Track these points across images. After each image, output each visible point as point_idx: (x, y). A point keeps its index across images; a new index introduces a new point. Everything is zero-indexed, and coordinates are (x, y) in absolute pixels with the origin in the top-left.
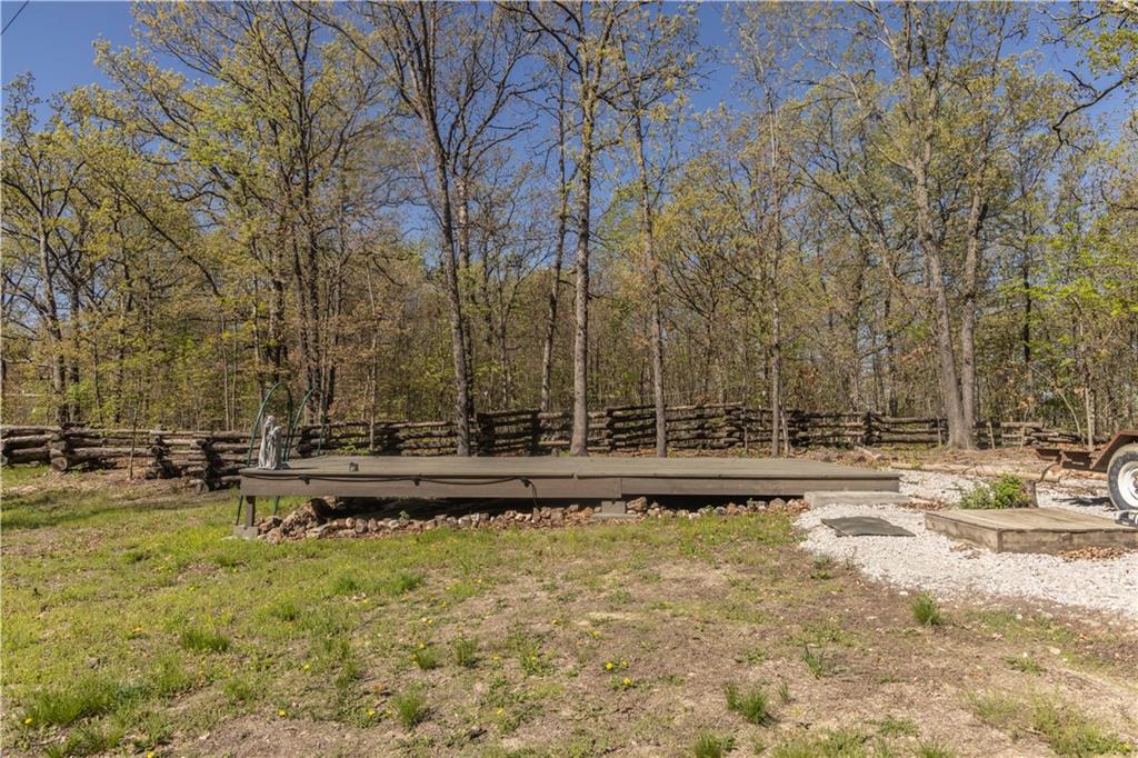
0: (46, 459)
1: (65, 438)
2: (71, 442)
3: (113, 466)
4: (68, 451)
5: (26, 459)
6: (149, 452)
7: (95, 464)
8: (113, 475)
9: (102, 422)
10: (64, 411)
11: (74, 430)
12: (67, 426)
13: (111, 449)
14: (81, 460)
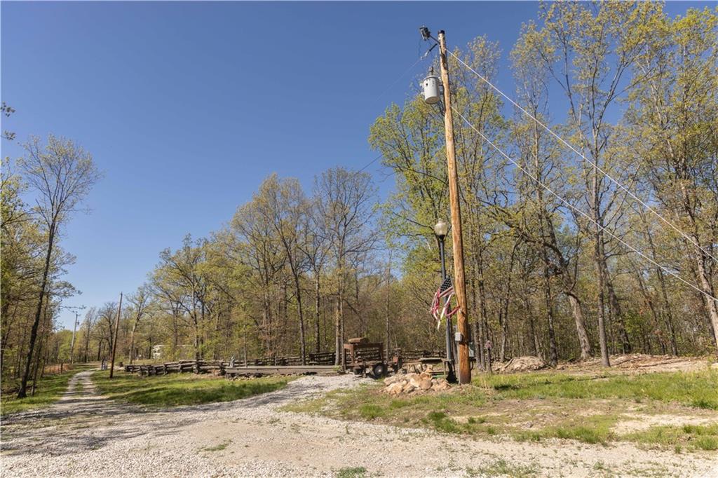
0: (192, 371)
1: (197, 363)
2: (199, 364)
3: (210, 372)
4: (198, 368)
5: (187, 371)
6: (218, 367)
7: (205, 371)
8: (210, 375)
9: (208, 358)
10: (197, 354)
11: (200, 361)
12: (198, 360)
13: (209, 367)
14: (202, 370)
